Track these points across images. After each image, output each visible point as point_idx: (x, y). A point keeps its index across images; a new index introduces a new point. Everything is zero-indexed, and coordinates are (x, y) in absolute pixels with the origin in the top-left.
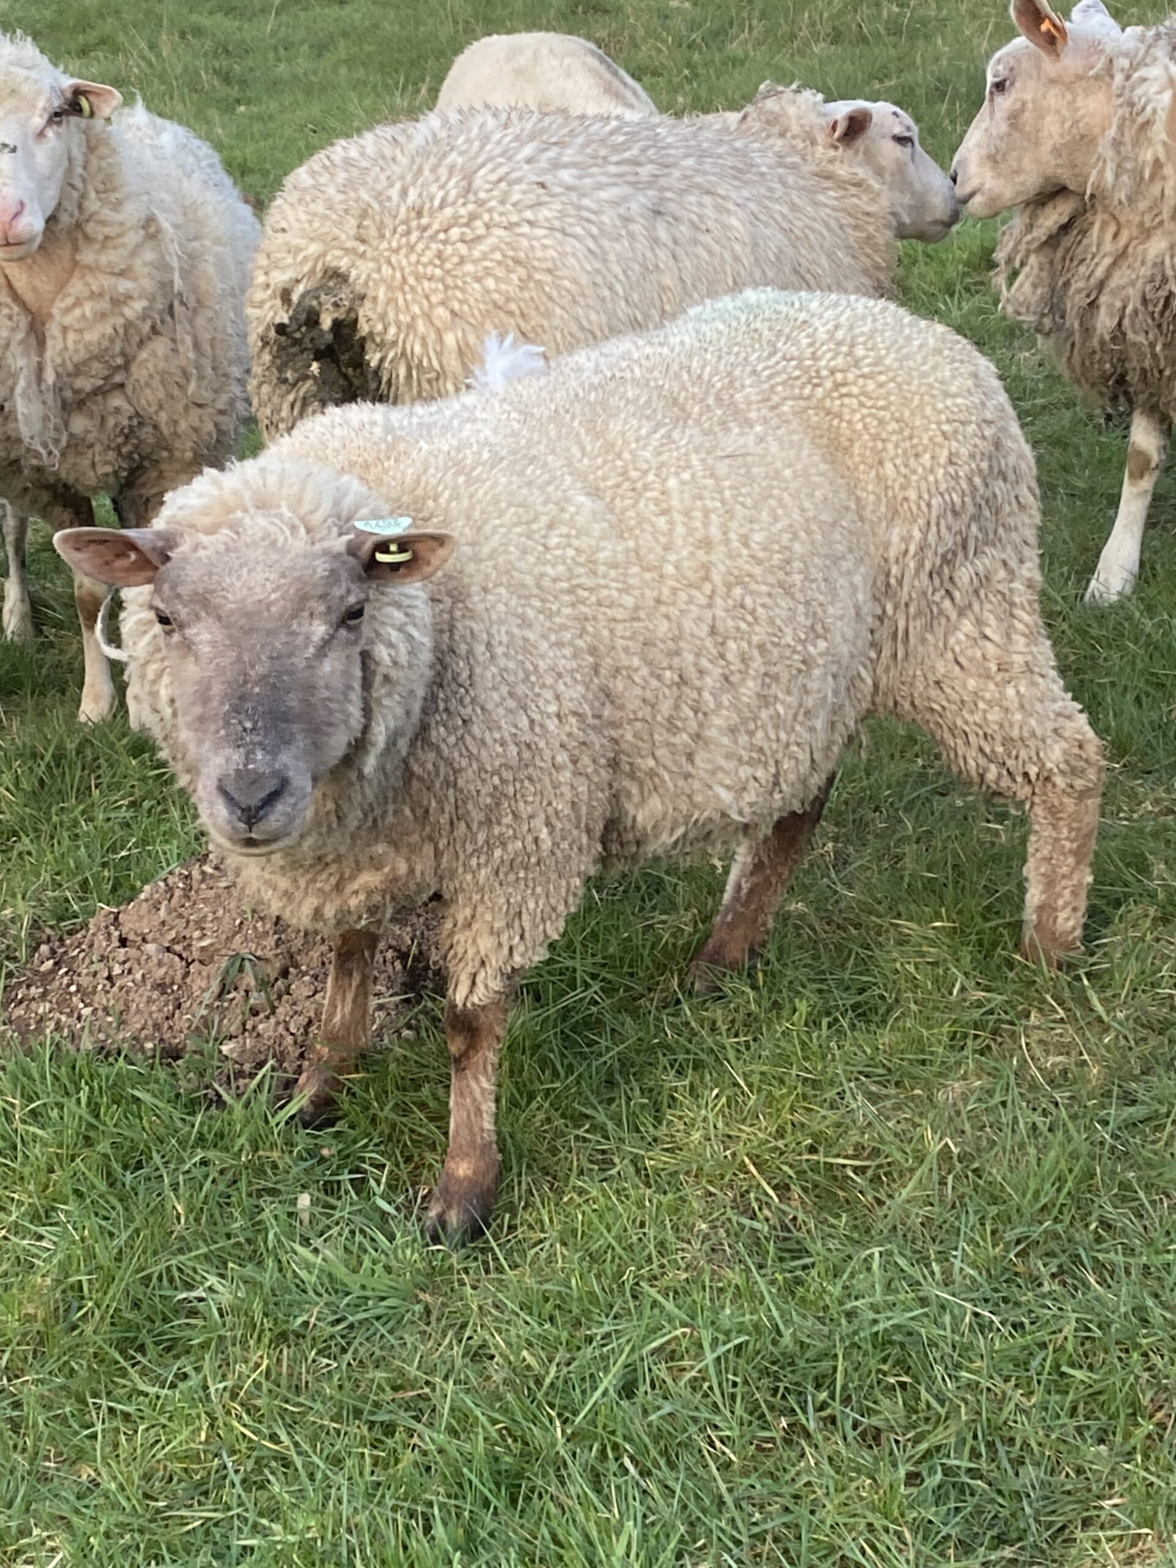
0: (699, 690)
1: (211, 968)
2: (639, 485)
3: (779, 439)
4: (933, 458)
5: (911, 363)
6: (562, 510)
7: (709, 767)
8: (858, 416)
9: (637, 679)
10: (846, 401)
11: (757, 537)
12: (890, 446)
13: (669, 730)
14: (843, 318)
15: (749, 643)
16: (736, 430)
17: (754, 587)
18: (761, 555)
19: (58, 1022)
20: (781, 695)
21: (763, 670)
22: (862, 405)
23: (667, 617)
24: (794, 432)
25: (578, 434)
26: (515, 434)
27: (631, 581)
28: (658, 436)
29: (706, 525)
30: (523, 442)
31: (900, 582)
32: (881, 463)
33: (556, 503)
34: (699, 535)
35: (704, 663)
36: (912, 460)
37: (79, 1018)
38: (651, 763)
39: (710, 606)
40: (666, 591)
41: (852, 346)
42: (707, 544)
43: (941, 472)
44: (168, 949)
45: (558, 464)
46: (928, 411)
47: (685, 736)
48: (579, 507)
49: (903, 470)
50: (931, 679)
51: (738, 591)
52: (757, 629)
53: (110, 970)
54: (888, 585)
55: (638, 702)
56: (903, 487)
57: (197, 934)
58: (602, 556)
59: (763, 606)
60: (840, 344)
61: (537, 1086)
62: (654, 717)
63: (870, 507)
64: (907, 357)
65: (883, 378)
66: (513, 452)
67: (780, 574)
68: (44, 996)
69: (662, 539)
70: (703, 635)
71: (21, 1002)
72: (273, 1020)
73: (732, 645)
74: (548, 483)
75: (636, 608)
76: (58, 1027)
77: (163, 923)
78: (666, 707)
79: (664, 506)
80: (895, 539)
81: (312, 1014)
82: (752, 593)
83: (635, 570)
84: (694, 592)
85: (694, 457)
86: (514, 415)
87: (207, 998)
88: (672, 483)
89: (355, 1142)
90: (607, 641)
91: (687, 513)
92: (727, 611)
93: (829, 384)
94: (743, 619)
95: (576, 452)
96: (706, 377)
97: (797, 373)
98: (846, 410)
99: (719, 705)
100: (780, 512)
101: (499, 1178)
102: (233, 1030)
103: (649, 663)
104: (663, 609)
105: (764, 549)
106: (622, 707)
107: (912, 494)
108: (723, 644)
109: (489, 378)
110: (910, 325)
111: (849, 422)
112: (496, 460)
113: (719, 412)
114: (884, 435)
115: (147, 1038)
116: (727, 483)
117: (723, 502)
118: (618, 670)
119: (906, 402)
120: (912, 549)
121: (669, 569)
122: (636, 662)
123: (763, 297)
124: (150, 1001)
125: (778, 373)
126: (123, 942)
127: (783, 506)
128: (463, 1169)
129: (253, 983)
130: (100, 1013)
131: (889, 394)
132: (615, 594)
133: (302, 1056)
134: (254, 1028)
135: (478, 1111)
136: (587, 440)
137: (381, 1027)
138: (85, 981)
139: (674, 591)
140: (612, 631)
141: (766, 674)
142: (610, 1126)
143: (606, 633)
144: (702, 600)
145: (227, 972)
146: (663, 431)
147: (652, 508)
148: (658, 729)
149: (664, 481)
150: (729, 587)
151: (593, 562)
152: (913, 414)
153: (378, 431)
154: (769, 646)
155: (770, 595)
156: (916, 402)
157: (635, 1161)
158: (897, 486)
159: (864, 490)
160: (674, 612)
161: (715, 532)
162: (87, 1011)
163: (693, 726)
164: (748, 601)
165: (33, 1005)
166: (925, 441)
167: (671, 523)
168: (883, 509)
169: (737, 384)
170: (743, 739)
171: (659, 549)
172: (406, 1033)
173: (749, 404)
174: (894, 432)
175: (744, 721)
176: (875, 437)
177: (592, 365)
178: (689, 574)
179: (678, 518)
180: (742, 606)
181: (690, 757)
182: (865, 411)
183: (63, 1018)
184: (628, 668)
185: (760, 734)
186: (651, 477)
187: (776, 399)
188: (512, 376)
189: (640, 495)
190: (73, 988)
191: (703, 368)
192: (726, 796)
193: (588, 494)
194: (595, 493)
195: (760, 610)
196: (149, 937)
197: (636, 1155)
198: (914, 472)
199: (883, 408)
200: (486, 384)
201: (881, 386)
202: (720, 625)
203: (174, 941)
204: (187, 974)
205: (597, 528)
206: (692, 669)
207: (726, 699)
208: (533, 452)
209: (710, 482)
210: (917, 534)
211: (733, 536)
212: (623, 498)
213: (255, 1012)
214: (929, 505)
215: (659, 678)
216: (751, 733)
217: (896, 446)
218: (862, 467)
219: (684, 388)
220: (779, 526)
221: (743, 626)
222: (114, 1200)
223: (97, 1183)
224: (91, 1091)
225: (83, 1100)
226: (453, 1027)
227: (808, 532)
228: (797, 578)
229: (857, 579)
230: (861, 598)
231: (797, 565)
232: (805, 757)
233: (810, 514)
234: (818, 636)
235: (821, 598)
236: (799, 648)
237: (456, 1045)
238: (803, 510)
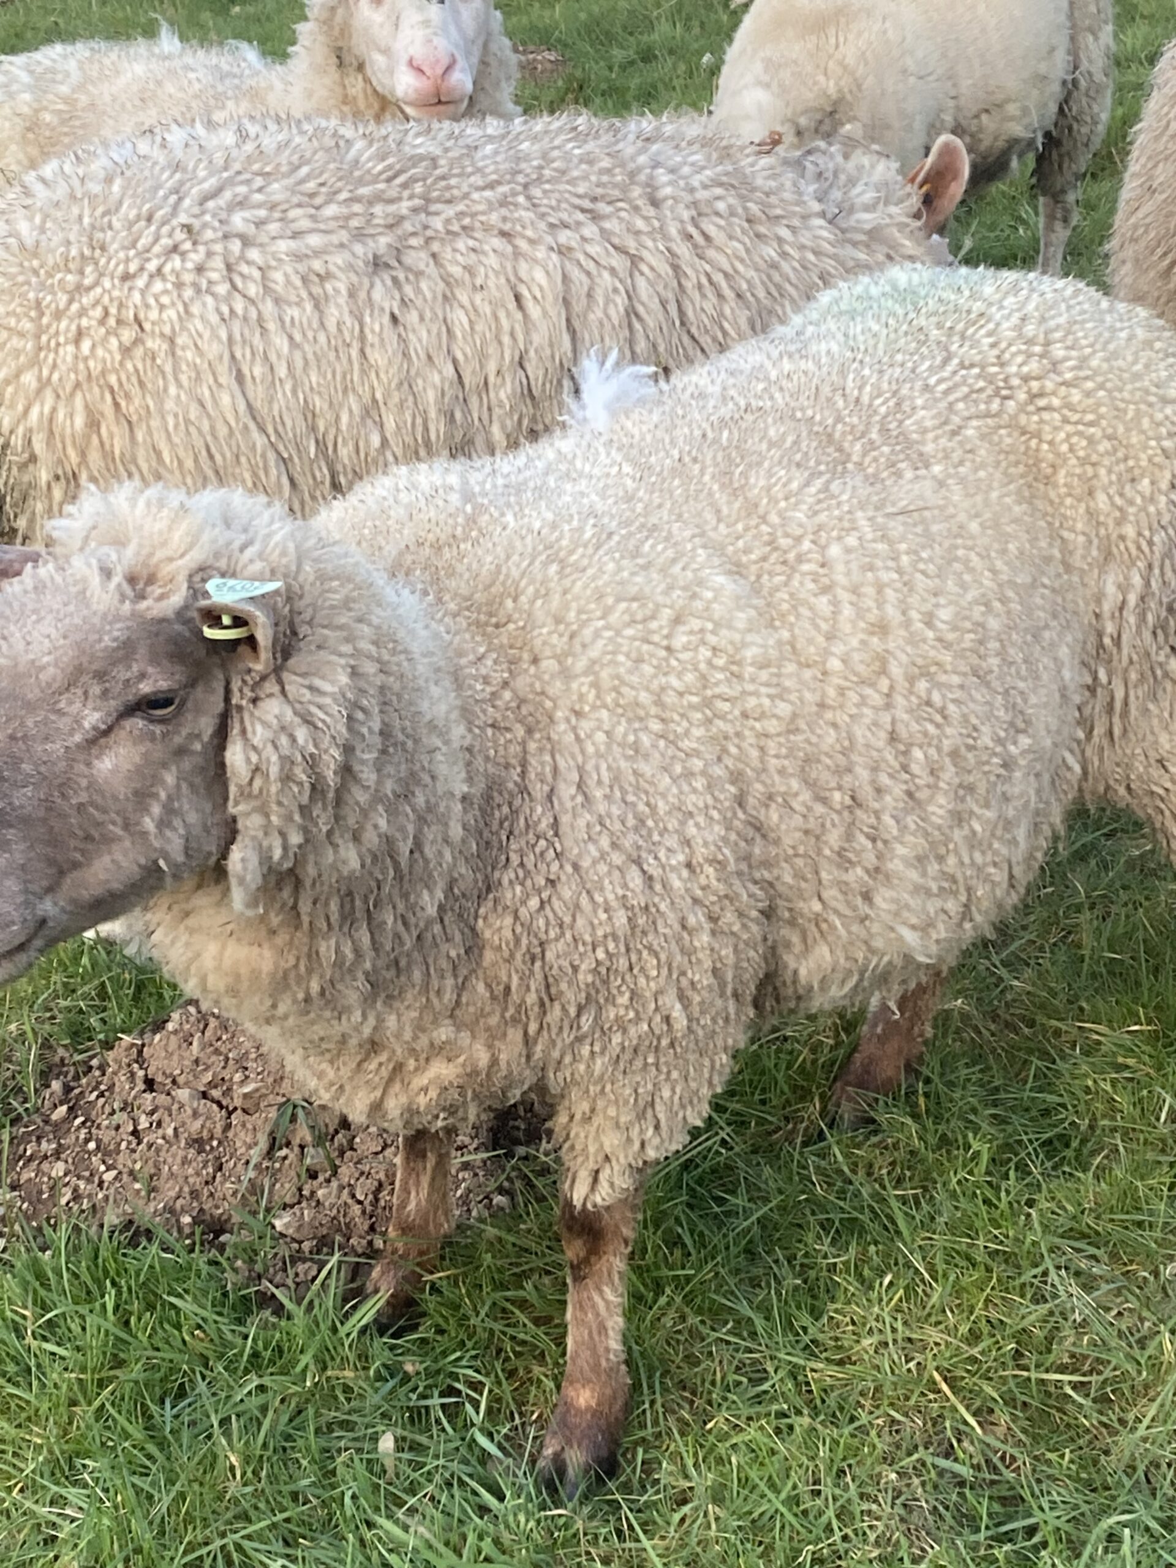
0: (877, 814)
1: (256, 1119)
2: (791, 556)
3: (962, 481)
4: (1153, 483)
5: (1120, 363)
6: (694, 596)
7: (894, 907)
8: (1062, 435)
9: (795, 805)
10: (1046, 416)
11: (945, 614)
12: (1102, 472)
13: (839, 866)
14: (1031, 307)
15: (939, 749)
16: (909, 475)
17: (943, 678)
18: (951, 636)
19: (75, 1190)
20: (976, 809)
21: (957, 780)
22: (1066, 421)
23: (835, 725)
24: (983, 466)
25: (711, 494)
26: (629, 498)
27: (787, 683)
28: (813, 490)
29: (880, 605)
30: (640, 507)
31: (1117, 641)
32: (1091, 493)
33: (685, 588)
34: (872, 617)
35: (884, 779)
36: (1128, 487)
37: (101, 1184)
38: (817, 907)
39: (888, 706)
40: (832, 692)
41: (1047, 344)
42: (882, 628)
43: (1163, 499)
44: (204, 1095)
45: (687, 534)
46: (1146, 423)
47: (859, 871)
48: (716, 592)
49: (1118, 501)
50: (1153, 755)
51: (922, 685)
52: (949, 731)
53: (135, 1122)
54: (1101, 646)
55: (798, 835)
56: (1119, 523)
57: (238, 1077)
58: (749, 653)
59: (953, 701)
60: (1030, 342)
61: (666, 1272)
62: (819, 852)
63: (1080, 552)
64: (1115, 355)
65: (1090, 385)
66: (627, 523)
67: (975, 660)
68: (57, 1154)
69: (824, 626)
70: (881, 744)
71: (31, 1159)
72: (334, 1184)
73: (917, 754)
74: (674, 561)
75: (795, 716)
76: (77, 1197)
77: (197, 1062)
78: (834, 838)
79: (826, 581)
80: (1111, 589)
81: (382, 1176)
82: (939, 685)
83: (790, 668)
84: (868, 691)
85: (860, 514)
86: (627, 469)
87: (255, 1155)
88: (834, 551)
89: (445, 1354)
90: (756, 763)
91: (855, 590)
92: (910, 711)
93: (1022, 396)
94: (931, 721)
95: (709, 516)
96: (865, 399)
97: (981, 384)
98: (1047, 428)
99: (903, 829)
100: (967, 577)
101: (628, 1408)
102: (288, 1200)
103: (810, 784)
104: (829, 715)
105: (955, 628)
106: (777, 842)
107: (1130, 531)
108: (905, 753)
109: (589, 414)
111: (1051, 443)
112: (606, 535)
113: (886, 449)
114: (1094, 458)
115: (183, 1210)
116: (903, 547)
117: (900, 571)
118: (771, 797)
119: (1119, 413)
120: (1132, 599)
121: (835, 664)
122: (795, 784)
123: (916, 278)
124: (185, 1161)
125: (956, 386)
126: (150, 1084)
127: (971, 570)
128: (584, 1397)
129: (309, 1138)
130: (125, 1177)
131: (1099, 405)
132: (766, 702)
133: (372, 1229)
134: (313, 1193)
135: (603, 1329)
136: (721, 498)
137: (469, 1190)
138: (106, 1136)
139: (841, 691)
140: (762, 749)
141: (960, 786)
142: (759, 1323)
143: (754, 753)
144: (877, 699)
145: (277, 1124)
146: (819, 483)
147: (811, 586)
148: (824, 865)
149: (824, 548)
150: (911, 680)
151: (739, 663)
152: (1128, 430)
153: (455, 498)
154: (963, 749)
155: (962, 687)
156: (1130, 414)
157: (794, 1373)
158: (1111, 523)
159: (1072, 530)
160: (842, 718)
161: (892, 612)
162: (109, 1176)
163: (870, 859)
164: (936, 697)
165: (45, 1166)
166: (1144, 463)
167: (835, 603)
168: (1095, 553)
169: (906, 406)
170: (933, 868)
171: (821, 639)
172: (499, 1199)
173: (924, 431)
174: (1107, 453)
175: (933, 844)
176: (1084, 461)
177: (716, 389)
178: (861, 668)
179: (844, 596)
180: (928, 703)
181: (867, 897)
182: (1069, 428)
183: (82, 1184)
184: (783, 795)
185: (952, 860)
186: (806, 545)
187: (956, 420)
188: (617, 409)
189: (794, 570)
190: (92, 1145)
191: (861, 388)
192: (910, 937)
193: (729, 573)
194: (737, 570)
195: (952, 708)
196: (181, 1080)
197: (795, 1365)
198: (1131, 503)
199: (1091, 424)
200: (585, 420)
201: (1088, 394)
202: (903, 733)
203: (212, 1085)
204: (228, 1126)
205: (741, 618)
206: (869, 789)
207: (910, 821)
208: (653, 520)
209: (881, 547)
210: (1137, 580)
211: (914, 615)
212: (771, 574)
213: (313, 1175)
214: (1151, 543)
215: (824, 801)
216: (941, 859)
217: (1110, 471)
218: (1068, 501)
219: (839, 419)
220: (969, 597)
221: (931, 729)
222: (152, 1448)
223: (130, 1429)
224: (119, 1293)
225: (110, 1307)
226: (570, 1229)
227: (1004, 600)
228: (994, 662)
229: (1064, 652)
230: (1067, 674)
231: (993, 645)
232: (999, 876)
233: (1005, 577)
234: (1018, 731)
235: (1021, 685)
236: (998, 749)
237: (573, 1250)
238: (994, 572)
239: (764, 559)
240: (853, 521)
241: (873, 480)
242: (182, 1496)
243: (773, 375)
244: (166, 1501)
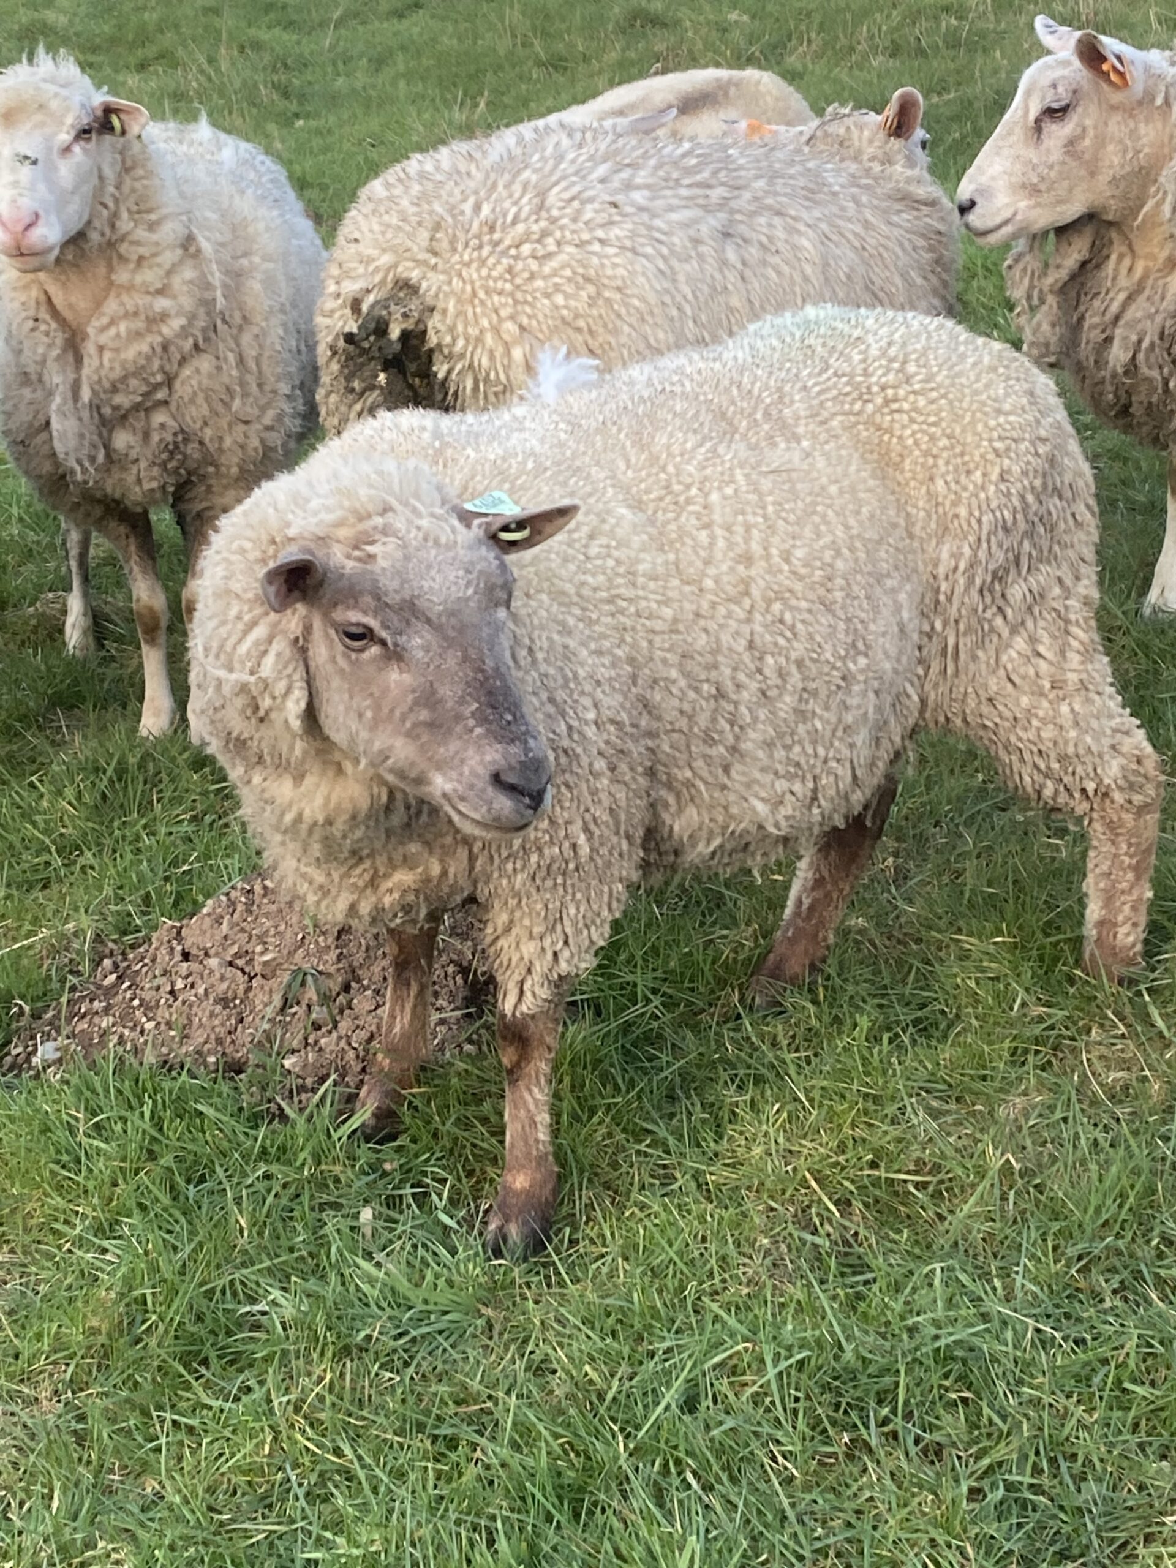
0: (736, 704)
1: (273, 983)
2: (682, 499)
3: (826, 455)
4: (984, 475)
5: (963, 380)
6: (601, 523)
7: (745, 779)
8: (908, 432)
9: (674, 691)
10: (896, 416)
11: (799, 553)
12: (941, 462)
13: (706, 742)
14: (897, 336)
15: (787, 658)
16: (783, 445)
17: (793, 602)
18: (803, 571)
19: (121, 1036)
20: (819, 711)
21: (800, 685)
22: (912, 421)
23: (706, 630)
24: (843, 446)
26: (561, 445)
27: (670, 594)
28: (703, 450)
29: (747, 540)
30: (568, 453)
31: (949, 599)
32: (932, 479)
33: (597, 514)
34: (738, 551)
35: (742, 677)
36: (963, 478)
37: (142, 1032)
38: (688, 774)
39: (749, 620)
40: (705, 605)
41: (905, 362)
42: (747, 559)
43: (992, 488)
44: (231, 964)
45: (601, 476)
46: (980, 427)
47: (721, 749)
48: (620, 519)
49: (953, 485)
50: (984, 695)
51: (777, 607)
52: (796, 644)
53: (173, 984)
54: (937, 602)
55: (675, 713)
56: (954, 504)
57: (259, 949)
58: (641, 568)
59: (803, 621)
60: (891, 360)
61: (599, 1101)
62: (691, 729)
63: (919, 525)
64: (958, 375)
65: (934, 394)
66: (557, 463)
67: (822, 591)
68: (107, 1010)
69: (703, 553)
70: (741, 649)
71: (84, 1016)
72: (335, 1034)
73: (769, 660)
74: (590, 495)
75: (675, 621)
76: (121, 1041)
77: (226, 937)
78: (703, 720)
79: (706, 519)
80: (945, 555)
81: (373, 1028)
82: (792, 609)
83: (676, 582)
84: (733, 607)
85: (738, 471)
86: (562, 426)
87: (269, 1012)
88: (715, 497)
89: (417, 1156)
90: (645, 652)
91: (728, 528)
92: (766, 626)
93: (879, 400)
94: (782, 635)
95: (621, 464)
96: (756, 392)
97: (848, 389)
98: (897, 426)
100: (823, 528)
101: (557, 1190)
102: (295, 1044)
103: (687, 675)
104: (702, 622)
105: (806, 565)
106: (659, 718)
107: (963, 511)
108: (761, 659)
109: (541, 390)
110: (966, 342)
111: (900, 438)
112: (540, 470)
113: (766, 427)
114: (935, 451)
115: (209, 1052)
116: (770, 499)
117: (765, 517)
118: (655, 681)
119: (957, 418)
120: (962, 566)
121: (709, 583)
122: (674, 674)
123: (822, 314)
124: (212, 1015)
125: (828, 389)
126: (186, 956)
127: (828, 523)
128: (520, 1182)
129: (315, 998)
130: (163, 1027)
131: (940, 410)
132: (654, 606)
133: (363, 1070)
134: (316, 1042)
135: (534, 1122)
136: (632, 453)
137: (443, 1042)
138: (148, 995)
139: (713, 605)
140: (650, 642)
141: (804, 690)
142: (672, 1141)
143: (645, 644)
144: (742, 615)
145: (289, 986)
146: (708, 445)
147: (694, 521)
148: (694, 741)
149: (707, 495)
150: (769, 602)
151: (634, 574)
152: (963, 431)
153: (427, 435)
154: (807, 662)
155: (810, 611)
156: (967, 419)
157: (697, 1176)
158: (948, 503)
159: (915, 506)
160: (712, 626)
161: (756, 548)
162: (149, 1026)
163: (730, 739)
164: (788, 617)
165: (96, 1019)
166: (977, 458)
167: (713, 537)
168: (933, 525)
169: (787, 400)
170: (781, 753)
171: (699, 564)
172: (468, 1047)
173: (798, 418)
174: (945, 448)
175: (781, 735)
176: (926, 453)
178: (729, 588)
179: (719, 532)
180: (781, 621)
181: (726, 769)
182: (915, 427)
183: (127, 1032)
184: (666, 679)
185: (797, 749)
186: (694, 491)
187: (825, 414)
188: (565, 387)
189: (683, 509)
190: (136, 1002)
191: (753, 384)
192: (762, 809)
193: (629, 507)
194: (638, 505)
195: (800, 626)
196: (212, 952)
197: (698, 1170)
198: (965, 489)
199: (934, 424)
200: (538, 396)
201: (932, 402)
202: (758, 640)
203: (237, 955)
204: (249, 989)
205: (636, 540)
206: (729, 683)
207: (762, 714)
208: (578, 463)
209: (752, 497)
210: (967, 551)
211: (774, 551)
212: (665, 511)
213: (317, 1027)
214: (979, 521)
215: (697, 690)
216: (788, 748)
217: (947, 463)
218: (912, 484)
219: (733, 402)
220: (821, 543)
221: (782, 641)
222: (177, 1214)
223: (161, 1196)
224: (155, 1102)
225: (147, 1115)
226: (504, 1038)
227: (852, 549)
228: (839, 595)
229: (902, 597)
230: (905, 615)
231: (839, 582)
232: (844, 772)
233: (855, 532)
234: (859, 653)
235: (863, 615)
236: (839, 664)
237: (508, 1058)
238: (847, 527)
239: (661, 499)
240: (732, 475)
241: (753, 448)
242: (201, 1245)
243: (688, 370)
244: (188, 1250)
